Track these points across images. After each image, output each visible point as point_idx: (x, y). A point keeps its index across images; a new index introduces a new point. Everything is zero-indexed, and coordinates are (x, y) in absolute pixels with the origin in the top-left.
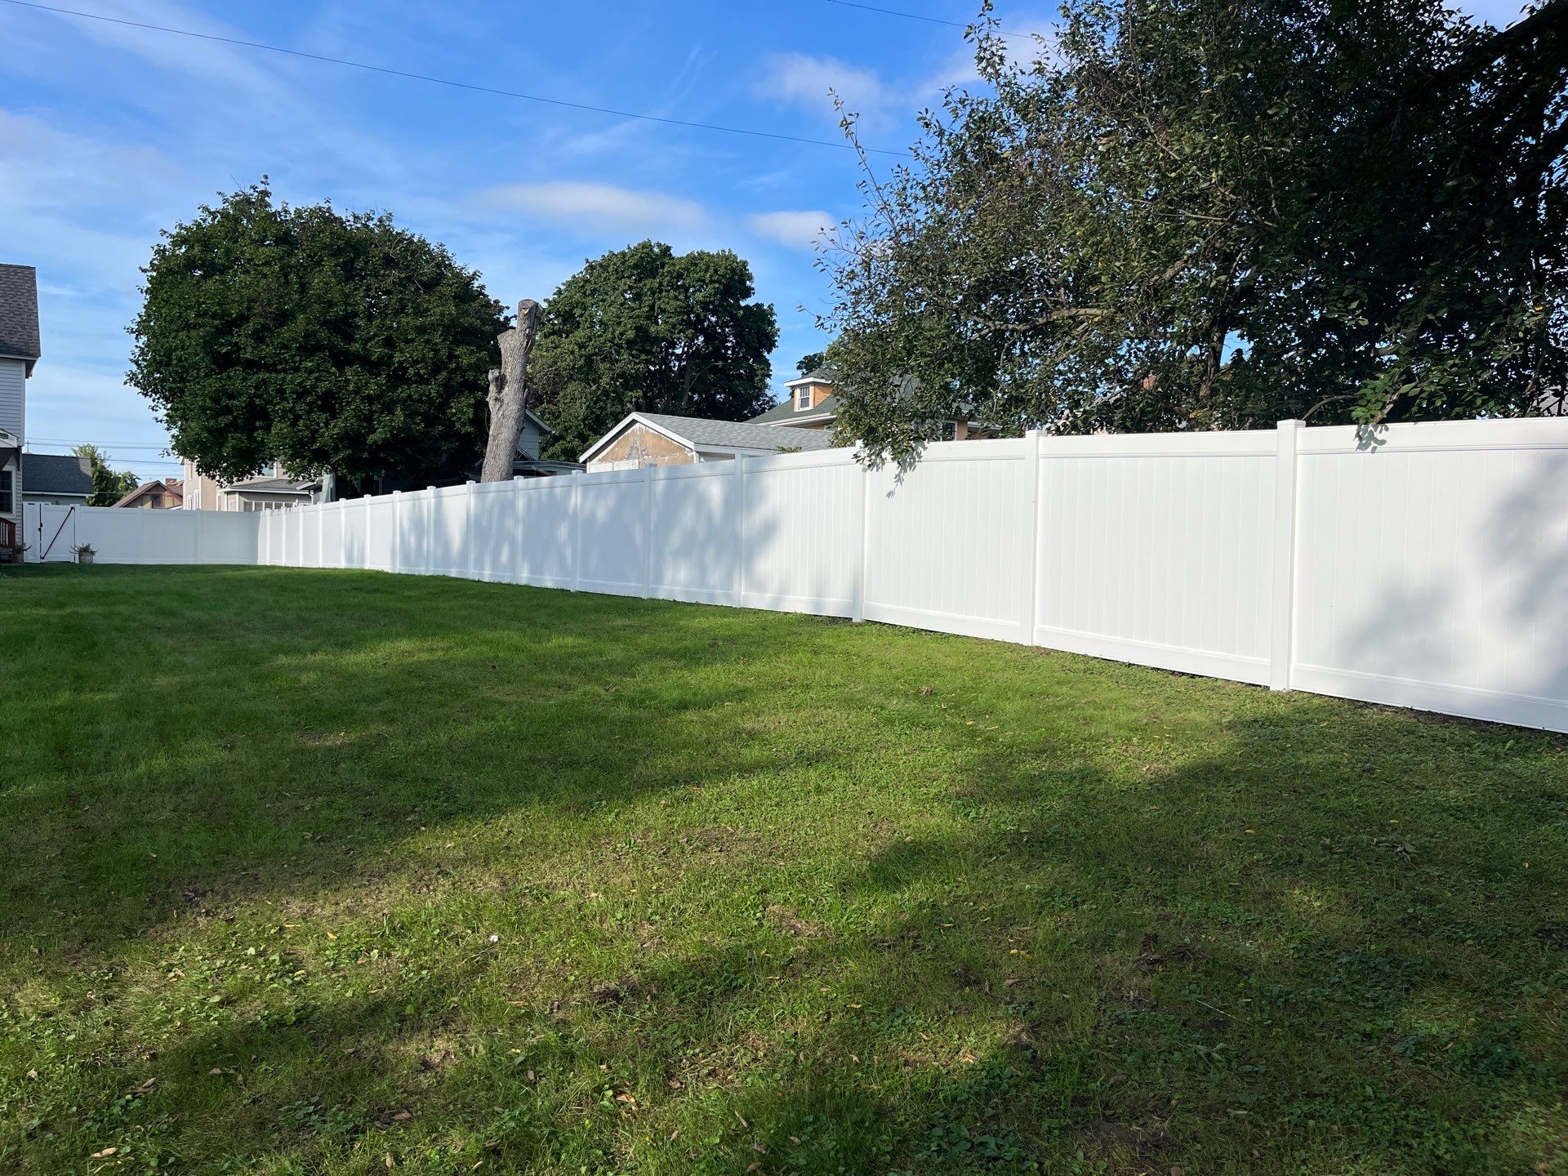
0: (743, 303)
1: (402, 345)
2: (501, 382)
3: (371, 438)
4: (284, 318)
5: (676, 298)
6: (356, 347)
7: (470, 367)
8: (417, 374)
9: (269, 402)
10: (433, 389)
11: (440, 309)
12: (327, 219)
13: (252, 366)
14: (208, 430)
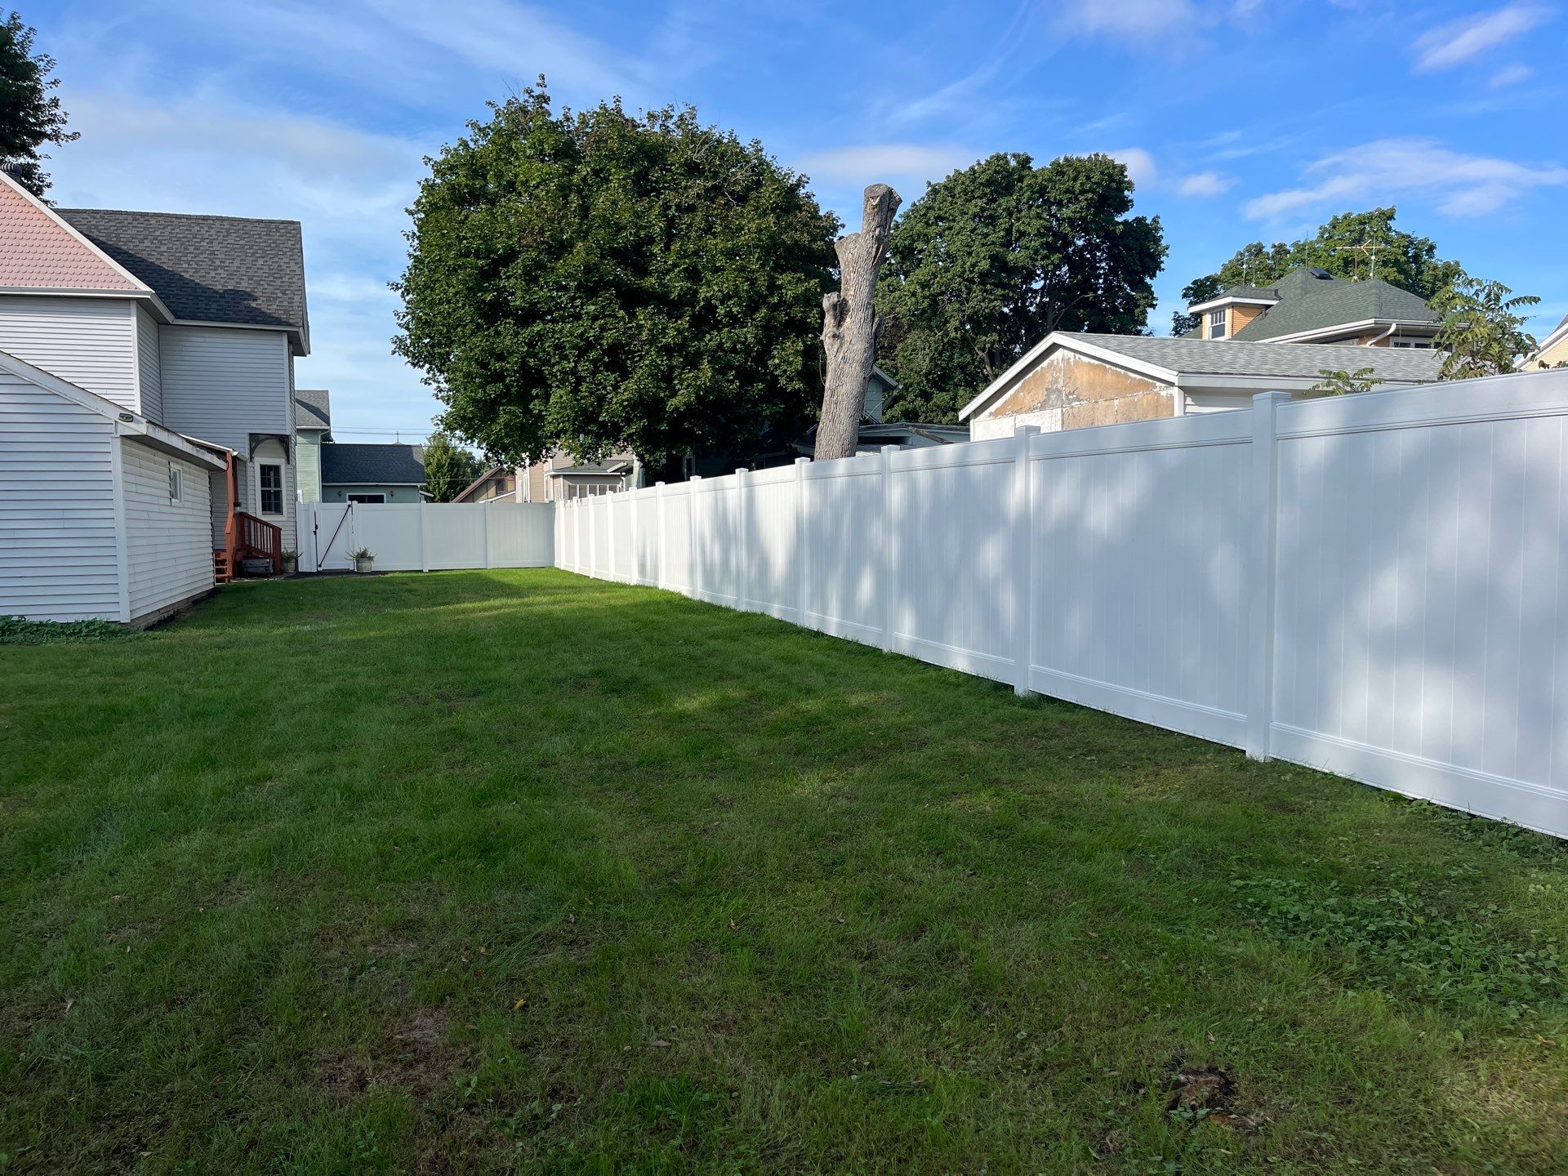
0: (1119, 219)
1: (708, 275)
2: (840, 310)
3: (673, 403)
4: (560, 248)
5: (1039, 216)
6: (651, 281)
7: (797, 300)
8: (729, 314)
9: (546, 362)
10: (749, 333)
11: (752, 225)
12: (617, 123)
13: (525, 316)
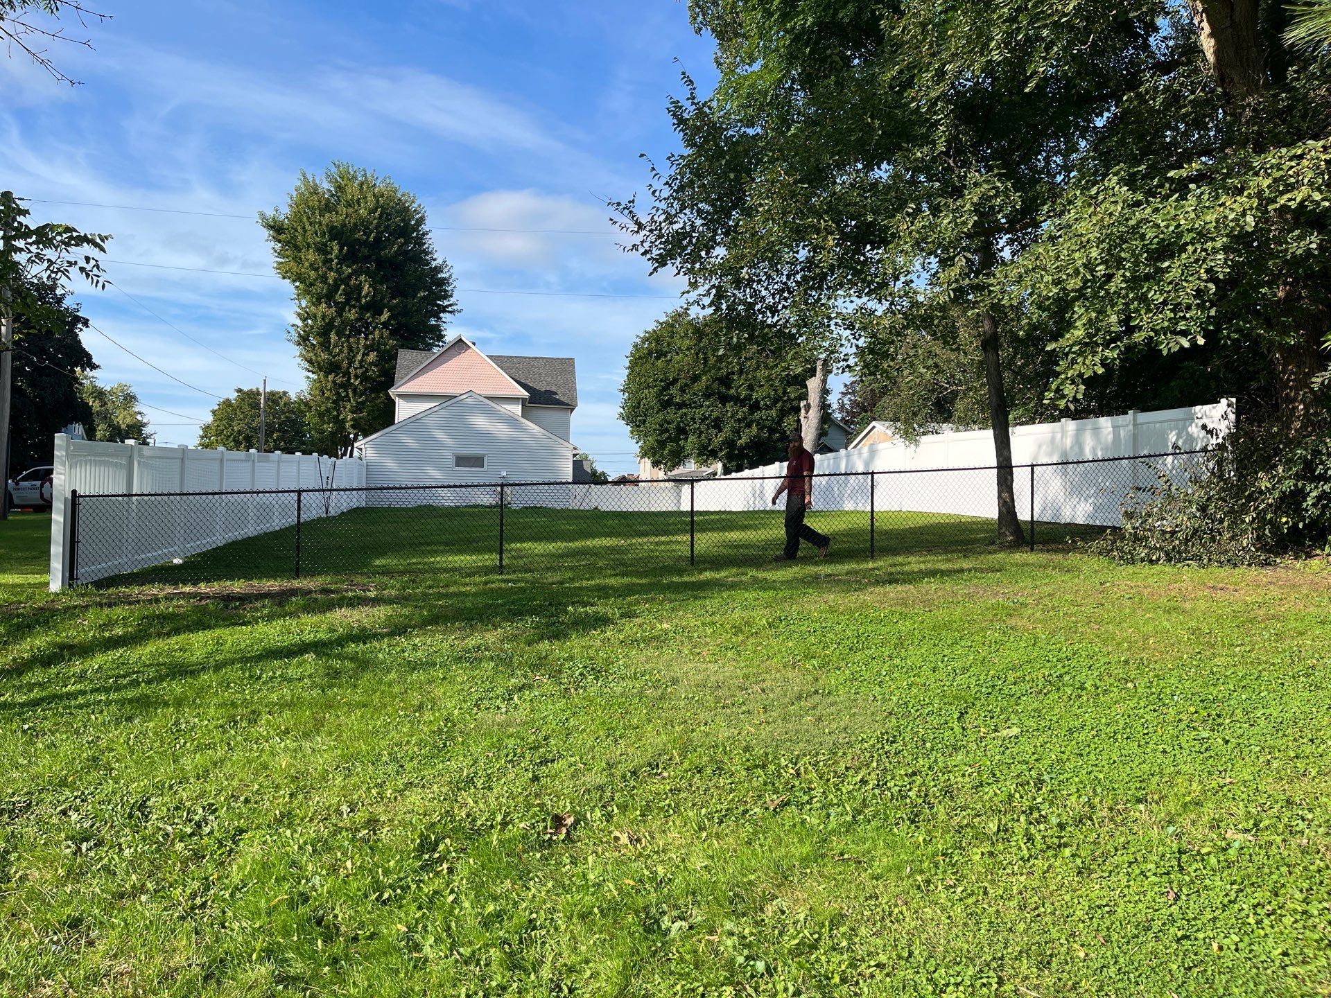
1: (757, 388)
2: (808, 407)
3: (740, 442)
4: (696, 378)
6: (732, 391)
7: (796, 398)
9: (688, 425)
13: (680, 406)
14: (657, 441)
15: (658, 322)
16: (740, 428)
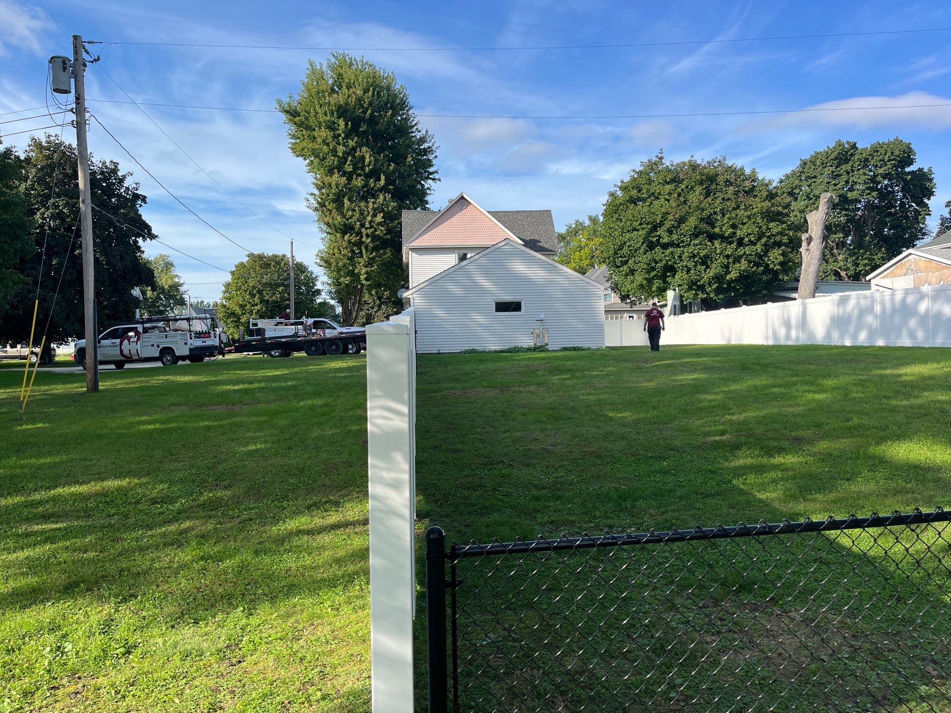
0: (907, 170)
1: (741, 226)
2: (809, 240)
3: (728, 277)
4: (682, 220)
5: (865, 174)
6: (717, 230)
7: (778, 233)
8: (750, 241)
9: (675, 263)
10: (759, 247)
11: (759, 205)
12: (694, 167)
13: (665, 246)
14: (646, 279)
15: (634, 171)
16: (728, 263)
